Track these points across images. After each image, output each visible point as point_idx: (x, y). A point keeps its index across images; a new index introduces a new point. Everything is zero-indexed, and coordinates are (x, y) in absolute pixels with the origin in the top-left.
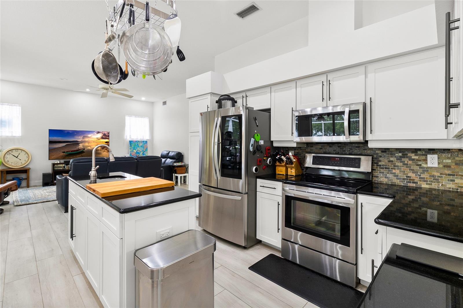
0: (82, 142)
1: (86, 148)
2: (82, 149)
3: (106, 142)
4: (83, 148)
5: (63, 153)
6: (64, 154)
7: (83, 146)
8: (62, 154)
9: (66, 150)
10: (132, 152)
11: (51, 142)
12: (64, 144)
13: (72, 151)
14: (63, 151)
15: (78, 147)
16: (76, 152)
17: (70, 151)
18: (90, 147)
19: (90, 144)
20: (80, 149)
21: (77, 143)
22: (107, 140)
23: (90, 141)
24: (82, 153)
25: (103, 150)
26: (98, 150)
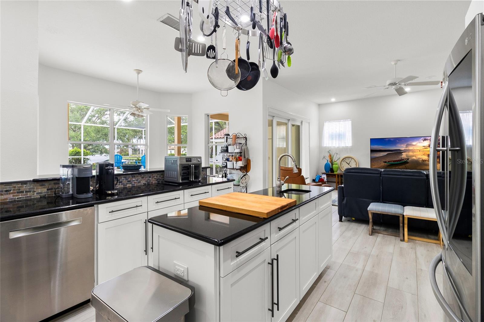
0: (405, 151)
1: (410, 158)
2: (405, 159)
4: (407, 158)
5: (384, 163)
6: (386, 164)
7: (406, 156)
8: (383, 164)
9: (387, 160)
11: (372, 151)
12: (385, 153)
13: (394, 161)
14: (384, 161)
15: (400, 157)
16: (399, 162)
17: (392, 161)
18: (415, 156)
19: (415, 153)
20: (403, 159)
21: (399, 152)
23: (415, 150)
24: (406, 164)
26: (426, 161)
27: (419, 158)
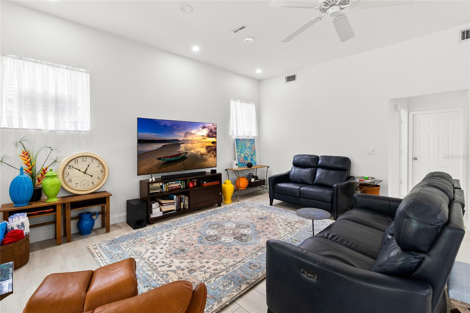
0: (185, 142)
1: (188, 152)
2: (183, 153)
3: (213, 143)
4: (185, 152)
5: (158, 160)
6: (160, 161)
7: (185, 149)
8: (157, 162)
9: (162, 155)
10: (240, 157)
11: (140, 142)
12: (160, 145)
13: (170, 157)
14: (159, 157)
15: (178, 150)
16: (176, 158)
17: (167, 157)
18: (194, 149)
19: (194, 145)
20: (181, 154)
21: (176, 143)
22: (213, 140)
23: (193, 140)
24: (184, 160)
25: (209, 154)
26: (204, 154)
27: (198, 152)
